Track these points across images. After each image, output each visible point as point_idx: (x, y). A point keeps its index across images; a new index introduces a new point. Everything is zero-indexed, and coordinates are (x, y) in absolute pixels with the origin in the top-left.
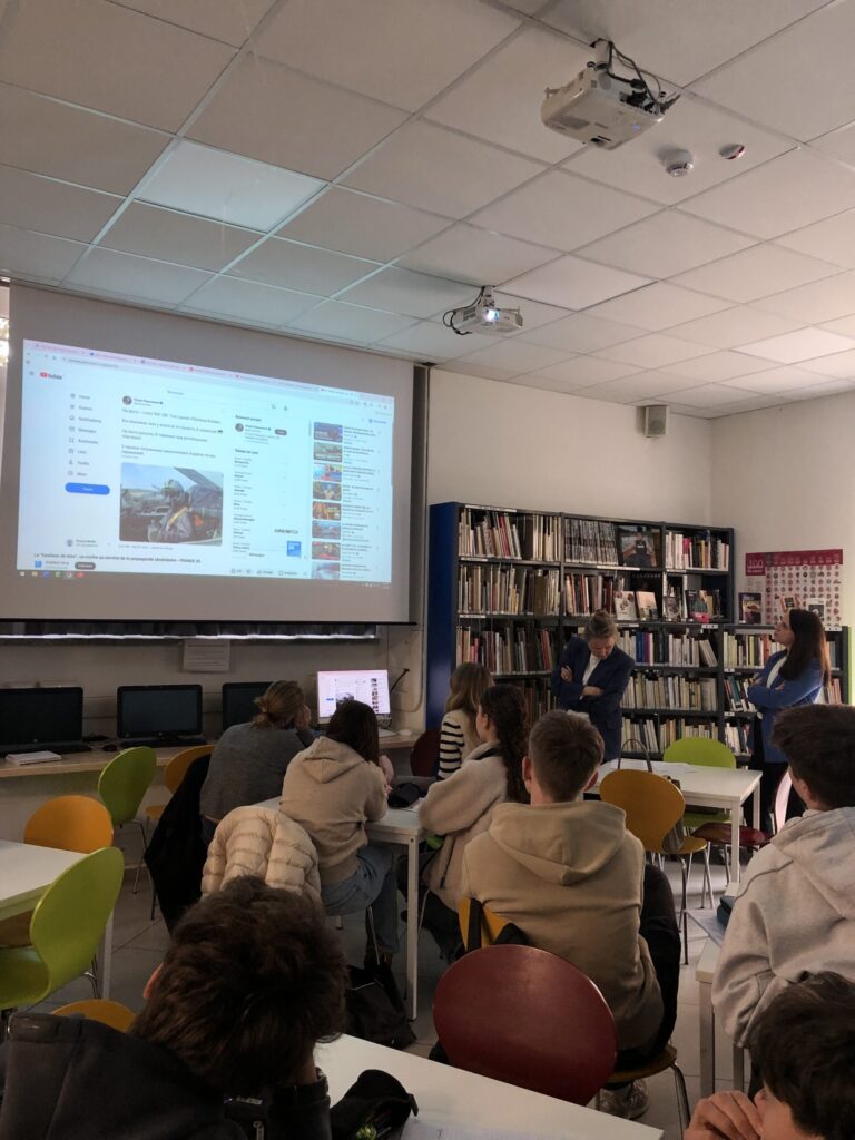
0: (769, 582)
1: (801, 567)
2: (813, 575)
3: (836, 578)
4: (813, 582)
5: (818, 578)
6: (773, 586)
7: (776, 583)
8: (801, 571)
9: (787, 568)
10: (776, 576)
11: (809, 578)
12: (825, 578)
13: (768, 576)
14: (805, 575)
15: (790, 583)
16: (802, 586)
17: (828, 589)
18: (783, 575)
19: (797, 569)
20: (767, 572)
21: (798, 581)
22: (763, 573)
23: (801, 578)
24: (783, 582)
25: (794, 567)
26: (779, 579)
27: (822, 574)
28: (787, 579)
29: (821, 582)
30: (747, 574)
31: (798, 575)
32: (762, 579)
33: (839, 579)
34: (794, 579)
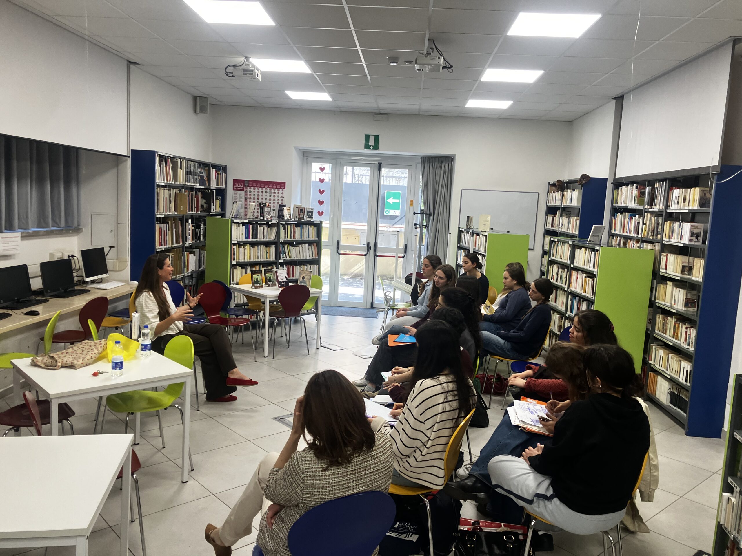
0: (246, 195)
1: (264, 189)
2: (270, 193)
3: (282, 195)
4: (270, 196)
5: (273, 195)
6: (248, 197)
7: (250, 195)
8: (264, 190)
9: (256, 188)
10: (250, 192)
11: (268, 194)
12: (276, 195)
13: (246, 191)
14: (266, 192)
15: (258, 195)
16: (264, 197)
17: (278, 200)
18: (254, 191)
19: (262, 189)
20: (245, 190)
21: (262, 195)
22: (243, 190)
23: (264, 194)
24: (254, 195)
25: (260, 188)
26: (252, 193)
27: (275, 193)
28: (256, 194)
29: (274, 196)
30: (234, 189)
31: (262, 192)
32: (243, 193)
33: (283, 195)
34: (260, 194)
